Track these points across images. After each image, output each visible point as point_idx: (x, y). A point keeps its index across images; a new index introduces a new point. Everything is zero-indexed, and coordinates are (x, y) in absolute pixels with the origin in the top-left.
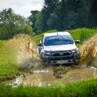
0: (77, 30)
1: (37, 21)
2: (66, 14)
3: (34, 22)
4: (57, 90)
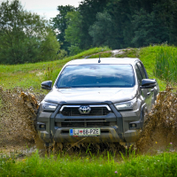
0: (150, 48)
1: (69, 27)
2: (128, 16)
3: (63, 29)
4: (107, 171)
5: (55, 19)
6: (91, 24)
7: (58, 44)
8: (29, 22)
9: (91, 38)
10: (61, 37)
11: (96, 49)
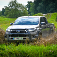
0: (54, 13)
1: (31, 7)
2: (48, 4)
3: (29, 8)
4: (42, 49)
5: (27, 5)
6: (37, 6)
7: (28, 12)
8: (19, 6)
9: (37, 11)
10: (28, 10)
11: (39, 14)
